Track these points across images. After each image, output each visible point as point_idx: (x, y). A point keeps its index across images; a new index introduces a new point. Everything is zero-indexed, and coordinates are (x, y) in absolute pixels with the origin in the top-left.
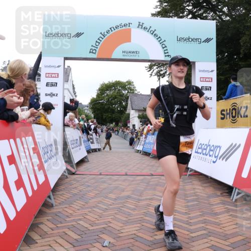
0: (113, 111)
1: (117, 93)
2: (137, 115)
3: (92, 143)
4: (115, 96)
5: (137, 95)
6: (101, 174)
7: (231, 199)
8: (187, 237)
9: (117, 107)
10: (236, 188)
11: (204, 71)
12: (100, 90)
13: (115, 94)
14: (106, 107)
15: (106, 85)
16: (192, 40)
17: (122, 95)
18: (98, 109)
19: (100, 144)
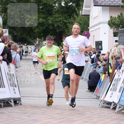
19: (16, 89)
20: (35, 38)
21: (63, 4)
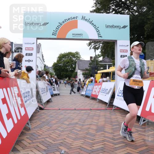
0: (67, 71)
1: (70, 59)
2: (82, 73)
3: (54, 90)
4: (68, 61)
5: (81, 60)
6: (59, 110)
7: (140, 124)
8: (113, 147)
9: (70, 68)
10: (142, 117)
11: (122, 46)
12: (59, 57)
13: (68, 60)
14: (63, 68)
15: (62, 55)
16: (115, 27)
17: (73, 61)
18: (58, 70)
19: (59, 91)
20: (63, 78)
21: (71, 69)
